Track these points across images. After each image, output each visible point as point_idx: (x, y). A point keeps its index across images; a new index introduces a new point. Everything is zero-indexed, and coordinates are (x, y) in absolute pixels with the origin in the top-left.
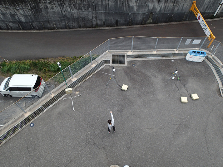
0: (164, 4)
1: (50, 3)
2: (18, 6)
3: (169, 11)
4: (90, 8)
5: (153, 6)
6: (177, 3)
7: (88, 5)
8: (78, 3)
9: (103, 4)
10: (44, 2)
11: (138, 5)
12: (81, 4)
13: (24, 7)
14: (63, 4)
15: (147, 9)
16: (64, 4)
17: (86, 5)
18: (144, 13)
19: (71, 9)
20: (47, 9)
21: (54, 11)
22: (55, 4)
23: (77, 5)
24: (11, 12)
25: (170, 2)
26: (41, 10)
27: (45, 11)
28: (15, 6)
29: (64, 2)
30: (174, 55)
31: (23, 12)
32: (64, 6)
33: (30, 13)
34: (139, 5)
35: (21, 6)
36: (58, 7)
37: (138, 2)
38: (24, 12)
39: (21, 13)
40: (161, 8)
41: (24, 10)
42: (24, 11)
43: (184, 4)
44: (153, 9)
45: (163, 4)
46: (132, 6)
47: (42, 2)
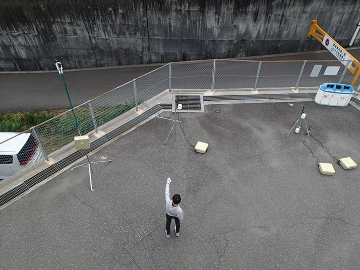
0: (265, 25)
1: (71, 23)
2: (17, 30)
3: (273, 36)
4: (138, 31)
5: (245, 27)
6: (285, 23)
7: (135, 26)
8: (118, 22)
9: (161, 25)
10: (61, 22)
11: (220, 27)
12: (124, 24)
13: (26, 32)
14: (93, 25)
15: (235, 34)
16: (95, 24)
17: (132, 26)
18: (231, 41)
19: (106, 34)
20: (65, 34)
21: (77, 38)
22: (79, 25)
23: (117, 27)
24: (4, 41)
25: (274, 21)
26: (55, 36)
27: (62, 37)
28: (11, 31)
29: (94, 21)
30: (293, 96)
31: (24, 40)
32: (94, 28)
33: (35, 42)
34: (222, 27)
35: (21, 29)
36: (85, 31)
37: (220, 21)
38: (26, 41)
39: (20, 42)
40: (259, 32)
41: (26, 36)
42: (25, 38)
43: (297, 26)
44: (245, 34)
45: (263, 25)
46: (210, 28)
47: (57, 22)
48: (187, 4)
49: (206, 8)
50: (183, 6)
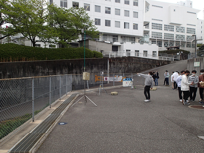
44: (74, 82)
45: (80, 78)
48: (47, 69)
49: (56, 71)
50: (45, 70)
